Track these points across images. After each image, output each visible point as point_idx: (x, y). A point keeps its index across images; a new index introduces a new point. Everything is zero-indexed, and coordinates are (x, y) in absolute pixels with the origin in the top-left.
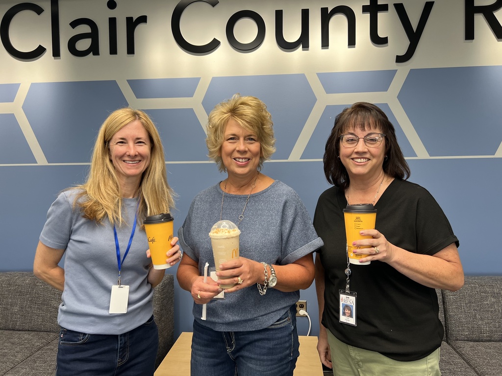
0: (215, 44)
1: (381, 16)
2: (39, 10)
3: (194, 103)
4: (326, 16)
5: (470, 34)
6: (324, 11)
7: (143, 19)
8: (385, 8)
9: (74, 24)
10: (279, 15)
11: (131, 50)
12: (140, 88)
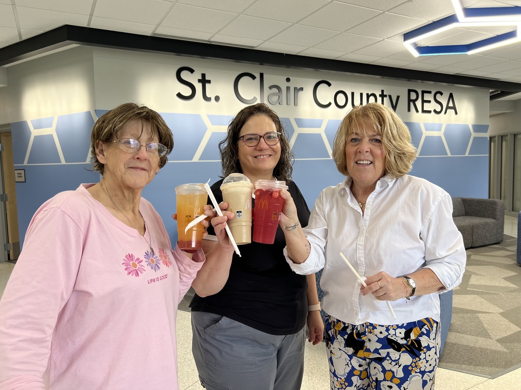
0: (330, 104)
1: (385, 98)
2: (254, 77)
3: (321, 131)
4: (368, 96)
5: (409, 110)
6: (367, 94)
7: (302, 89)
8: (386, 96)
9: (271, 88)
10: (353, 94)
11: (295, 104)
12: (300, 123)
